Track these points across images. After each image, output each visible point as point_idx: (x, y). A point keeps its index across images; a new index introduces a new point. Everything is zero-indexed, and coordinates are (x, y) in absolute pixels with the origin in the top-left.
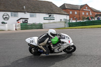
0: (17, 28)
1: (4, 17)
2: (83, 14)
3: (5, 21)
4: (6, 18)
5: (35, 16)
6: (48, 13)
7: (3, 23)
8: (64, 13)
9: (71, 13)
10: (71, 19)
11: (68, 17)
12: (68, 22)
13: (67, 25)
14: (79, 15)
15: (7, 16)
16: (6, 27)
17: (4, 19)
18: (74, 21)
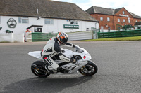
0: (27, 39)
1: (10, 23)
2: (119, 21)
3: (11, 30)
4: (11, 25)
5: (52, 24)
6: (70, 20)
7: (7, 31)
8: (91, 19)
9: (101, 19)
10: (102, 28)
11: (98, 24)
12: (98, 31)
13: (96, 36)
14: (113, 22)
15: (14, 23)
16: (12, 37)
17: (9, 26)
18: (106, 31)
